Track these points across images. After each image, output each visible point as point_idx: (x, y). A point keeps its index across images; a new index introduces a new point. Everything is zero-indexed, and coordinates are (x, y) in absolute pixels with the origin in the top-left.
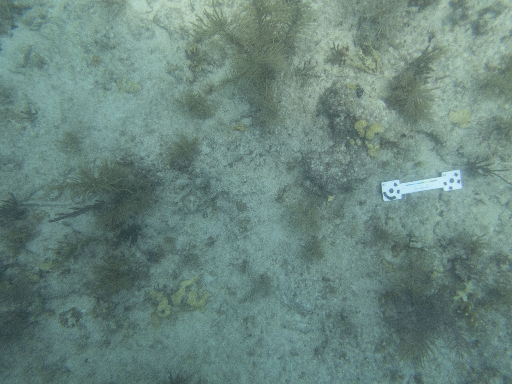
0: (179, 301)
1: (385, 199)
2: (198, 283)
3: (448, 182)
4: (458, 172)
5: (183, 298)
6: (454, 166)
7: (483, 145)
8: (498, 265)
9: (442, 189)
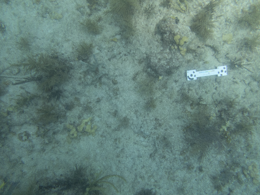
0: (81, 130)
1: (188, 79)
2: (92, 121)
3: (220, 72)
4: (225, 67)
5: (83, 128)
6: (224, 64)
7: (239, 53)
8: (243, 113)
9: (217, 75)
